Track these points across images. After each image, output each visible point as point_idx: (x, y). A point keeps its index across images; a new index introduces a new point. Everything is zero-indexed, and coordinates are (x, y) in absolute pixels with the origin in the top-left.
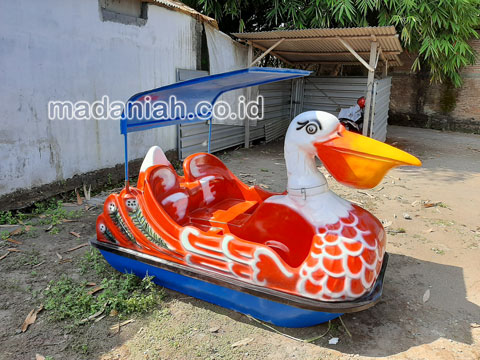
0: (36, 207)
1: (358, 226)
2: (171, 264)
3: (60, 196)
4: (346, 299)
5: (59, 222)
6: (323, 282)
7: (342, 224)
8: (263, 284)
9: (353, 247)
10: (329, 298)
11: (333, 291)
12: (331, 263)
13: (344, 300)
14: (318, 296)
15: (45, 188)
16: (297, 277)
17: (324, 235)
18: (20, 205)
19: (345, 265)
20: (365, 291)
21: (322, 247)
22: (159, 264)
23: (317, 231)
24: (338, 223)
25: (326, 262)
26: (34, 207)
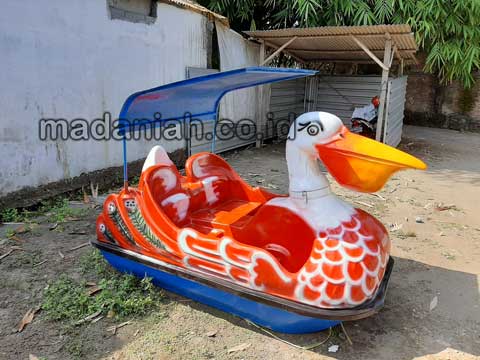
0: (42, 205)
1: (360, 231)
2: (169, 266)
3: (67, 194)
4: (347, 306)
5: (64, 220)
6: (322, 288)
7: (344, 229)
8: (261, 289)
9: (355, 253)
10: (328, 304)
11: (333, 297)
12: (331, 268)
13: (344, 307)
14: (317, 303)
15: (51, 186)
16: (295, 283)
17: (325, 239)
18: (27, 203)
19: (345, 271)
20: (366, 298)
21: (322, 252)
22: (158, 266)
23: (318, 235)
24: (340, 228)
25: (325, 268)
26: (40, 204)
